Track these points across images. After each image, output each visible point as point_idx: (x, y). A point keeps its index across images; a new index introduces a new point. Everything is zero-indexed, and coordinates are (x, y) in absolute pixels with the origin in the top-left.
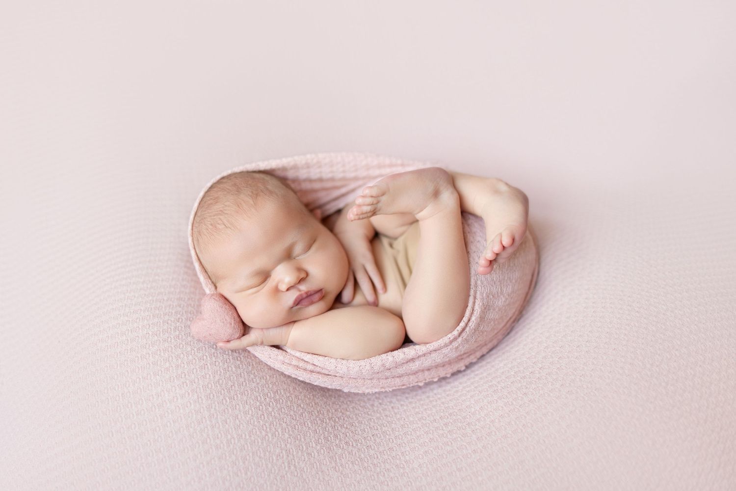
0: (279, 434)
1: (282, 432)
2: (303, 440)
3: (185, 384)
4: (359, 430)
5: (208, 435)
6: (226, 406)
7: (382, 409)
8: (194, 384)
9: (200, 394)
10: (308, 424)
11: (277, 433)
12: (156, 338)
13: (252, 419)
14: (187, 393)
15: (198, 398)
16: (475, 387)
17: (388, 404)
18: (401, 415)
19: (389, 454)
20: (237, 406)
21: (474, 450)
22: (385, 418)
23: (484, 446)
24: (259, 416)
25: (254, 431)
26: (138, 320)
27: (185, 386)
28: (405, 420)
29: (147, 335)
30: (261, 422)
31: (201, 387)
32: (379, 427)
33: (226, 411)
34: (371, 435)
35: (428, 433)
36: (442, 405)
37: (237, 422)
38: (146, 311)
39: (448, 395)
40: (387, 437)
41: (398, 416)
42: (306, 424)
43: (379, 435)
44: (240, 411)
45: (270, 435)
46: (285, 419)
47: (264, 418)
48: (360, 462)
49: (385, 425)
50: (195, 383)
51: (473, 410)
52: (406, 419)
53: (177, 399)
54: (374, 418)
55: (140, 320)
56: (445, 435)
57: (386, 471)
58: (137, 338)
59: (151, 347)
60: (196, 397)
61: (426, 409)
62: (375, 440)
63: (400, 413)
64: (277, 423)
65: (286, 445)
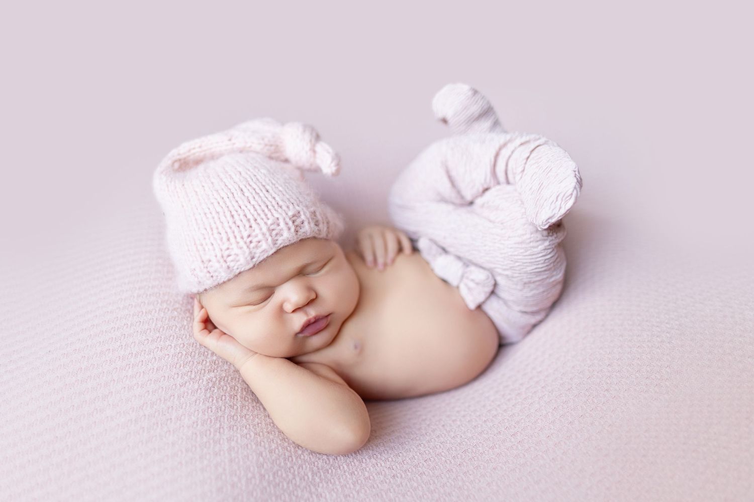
0: (308, 478)
1: (313, 476)
2: (337, 483)
3: (210, 409)
4: (407, 459)
5: (224, 470)
6: (249, 440)
7: (432, 431)
8: (220, 412)
9: (223, 423)
10: (343, 468)
11: (306, 478)
12: (190, 358)
13: (279, 459)
14: (209, 420)
15: (220, 428)
16: (543, 387)
17: (437, 423)
18: (455, 432)
19: (448, 476)
20: (262, 443)
21: (553, 459)
22: (437, 439)
23: (564, 452)
24: (287, 457)
25: (280, 473)
26: (171, 338)
27: (210, 412)
28: (461, 437)
29: (180, 354)
30: (289, 463)
31: (226, 416)
32: (431, 451)
33: (249, 446)
34: (422, 461)
35: (493, 449)
36: (505, 414)
37: (261, 459)
38: (182, 329)
39: (509, 400)
40: (443, 459)
41: (452, 434)
42: (341, 467)
43: (432, 459)
44: (265, 448)
45: (298, 479)
46: (316, 463)
47: (292, 460)
48: (413, 493)
49: (438, 446)
50: (221, 410)
51: (545, 412)
52: (463, 436)
53: (197, 425)
54: (424, 442)
55: (173, 339)
56: (515, 447)
57: (446, 496)
58: (167, 356)
59: (182, 368)
60: (218, 425)
61: (485, 421)
62: (429, 465)
63: (453, 430)
64: (306, 467)
65: (316, 489)
